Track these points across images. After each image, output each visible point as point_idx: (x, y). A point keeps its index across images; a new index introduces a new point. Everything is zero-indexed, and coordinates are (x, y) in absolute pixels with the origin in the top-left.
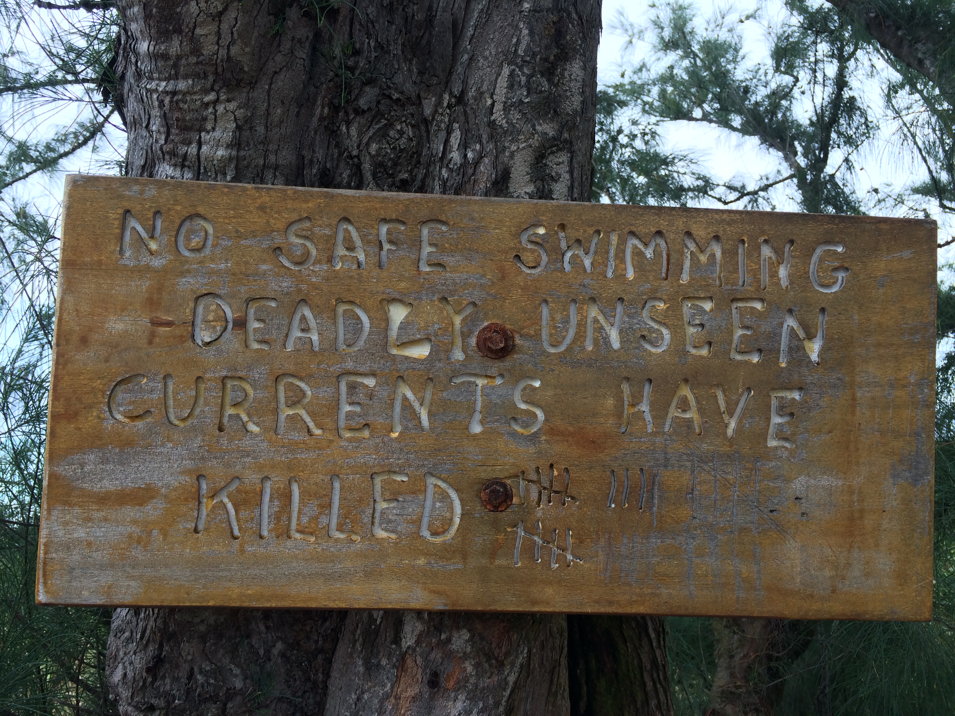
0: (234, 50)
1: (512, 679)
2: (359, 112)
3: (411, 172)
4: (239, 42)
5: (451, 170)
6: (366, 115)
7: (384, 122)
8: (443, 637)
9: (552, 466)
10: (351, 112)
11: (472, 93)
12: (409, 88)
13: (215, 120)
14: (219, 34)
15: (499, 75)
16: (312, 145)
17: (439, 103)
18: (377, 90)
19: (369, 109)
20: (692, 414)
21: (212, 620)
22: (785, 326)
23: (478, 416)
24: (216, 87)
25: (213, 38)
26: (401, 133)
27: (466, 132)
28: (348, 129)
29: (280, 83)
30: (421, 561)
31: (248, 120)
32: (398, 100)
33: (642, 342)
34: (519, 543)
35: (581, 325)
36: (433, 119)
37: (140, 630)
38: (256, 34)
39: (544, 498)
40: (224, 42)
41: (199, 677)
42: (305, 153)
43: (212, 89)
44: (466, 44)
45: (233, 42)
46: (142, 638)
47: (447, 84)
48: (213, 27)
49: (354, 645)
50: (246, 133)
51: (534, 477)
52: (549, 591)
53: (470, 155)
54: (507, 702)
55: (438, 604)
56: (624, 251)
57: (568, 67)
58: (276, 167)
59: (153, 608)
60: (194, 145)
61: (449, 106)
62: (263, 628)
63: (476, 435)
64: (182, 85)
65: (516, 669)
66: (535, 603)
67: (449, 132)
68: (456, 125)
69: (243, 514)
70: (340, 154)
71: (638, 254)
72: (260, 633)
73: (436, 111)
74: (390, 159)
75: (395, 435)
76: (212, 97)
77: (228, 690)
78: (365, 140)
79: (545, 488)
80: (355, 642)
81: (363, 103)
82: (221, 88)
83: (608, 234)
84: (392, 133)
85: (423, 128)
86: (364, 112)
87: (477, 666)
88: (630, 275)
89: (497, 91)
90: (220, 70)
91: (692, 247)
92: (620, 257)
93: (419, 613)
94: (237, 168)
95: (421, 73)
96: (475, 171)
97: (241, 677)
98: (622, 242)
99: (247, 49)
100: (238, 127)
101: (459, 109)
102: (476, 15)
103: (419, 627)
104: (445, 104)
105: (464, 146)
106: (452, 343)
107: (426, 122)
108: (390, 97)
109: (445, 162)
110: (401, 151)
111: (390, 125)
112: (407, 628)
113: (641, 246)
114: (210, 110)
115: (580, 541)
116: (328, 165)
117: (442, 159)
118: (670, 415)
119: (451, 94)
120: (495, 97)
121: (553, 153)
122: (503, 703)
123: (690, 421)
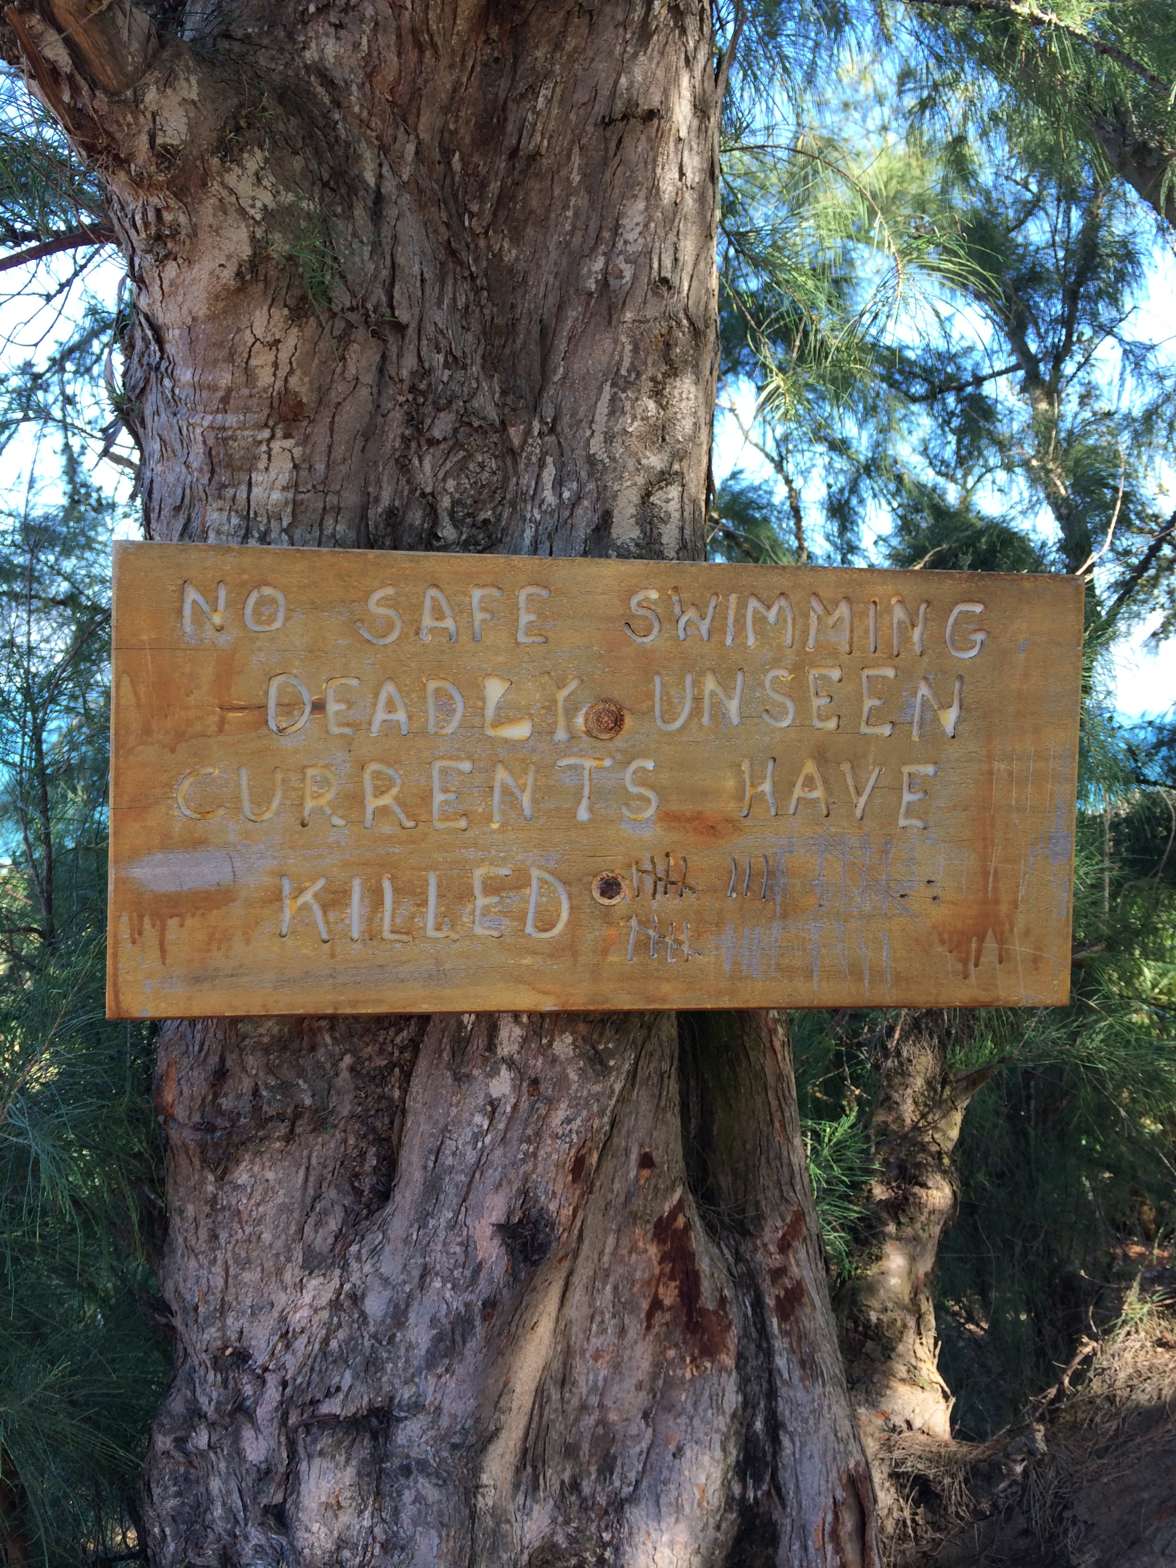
0: (293, 381)
1: (618, 1087)
2: (433, 442)
3: (494, 509)
4: (298, 373)
5: (543, 513)
6: (442, 446)
7: (462, 453)
8: (544, 1041)
9: (667, 855)
10: (423, 442)
11: (566, 419)
12: (493, 414)
13: (269, 459)
14: (276, 365)
15: (598, 400)
16: (379, 482)
17: (528, 432)
18: (452, 416)
19: (445, 439)
20: (818, 793)
21: (276, 1030)
22: (919, 696)
23: (585, 802)
24: (271, 423)
25: (269, 370)
26: (482, 466)
27: (561, 466)
28: (421, 463)
29: (345, 416)
30: (527, 961)
31: (307, 458)
32: (480, 427)
33: (765, 716)
34: (632, 938)
35: (698, 700)
36: (522, 450)
37: (197, 1042)
38: (316, 361)
39: (660, 889)
40: (281, 373)
41: (265, 1093)
42: (370, 489)
43: (266, 425)
44: (557, 357)
45: (291, 372)
46: (200, 1051)
47: (535, 407)
48: (271, 357)
49: (440, 1056)
50: (304, 473)
51: (648, 866)
52: (666, 988)
53: (566, 494)
54: (612, 1112)
55: (548, 1005)
56: (744, 616)
57: (678, 384)
58: (338, 510)
59: (212, 1018)
60: (244, 488)
61: (541, 434)
62: (328, 1040)
63: (583, 823)
64: (232, 420)
65: (623, 1077)
66: (649, 1000)
67: (542, 465)
68: (549, 460)
69: (332, 916)
70: (412, 492)
71: (759, 620)
72: (326, 1046)
73: (525, 442)
74: (470, 496)
75: (495, 826)
76: (266, 433)
77: (297, 1107)
78: (441, 475)
79: (660, 879)
80: (441, 1052)
81: (437, 434)
82: (276, 424)
83: (726, 596)
84: (472, 466)
85: (509, 461)
86: (438, 442)
87: (582, 1072)
88: (751, 641)
89: (597, 418)
90: (275, 404)
91: (819, 609)
92: (740, 622)
93: (516, 1016)
94: (294, 513)
95: (504, 393)
96: (572, 514)
97: (309, 1093)
98: (742, 606)
99: (307, 379)
100: (295, 466)
101: (551, 439)
102: (570, 322)
103: (518, 1032)
104: (536, 433)
105: (559, 483)
106: (555, 723)
107: (513, 453)
108: (470, 424)
109: (537, 502)
110: (483, 486)
111: (470, 456)
112: (503, 1034)
113: (762, 610)
114: (264, 448)
115: (698, 934)
116: (397, 503)
117: (533, 498)
118: (795, 797)
119: (542, 421)
120: (594, 426)
121: (661, 488)
122: (608, 1112)
123: (816, 801)
